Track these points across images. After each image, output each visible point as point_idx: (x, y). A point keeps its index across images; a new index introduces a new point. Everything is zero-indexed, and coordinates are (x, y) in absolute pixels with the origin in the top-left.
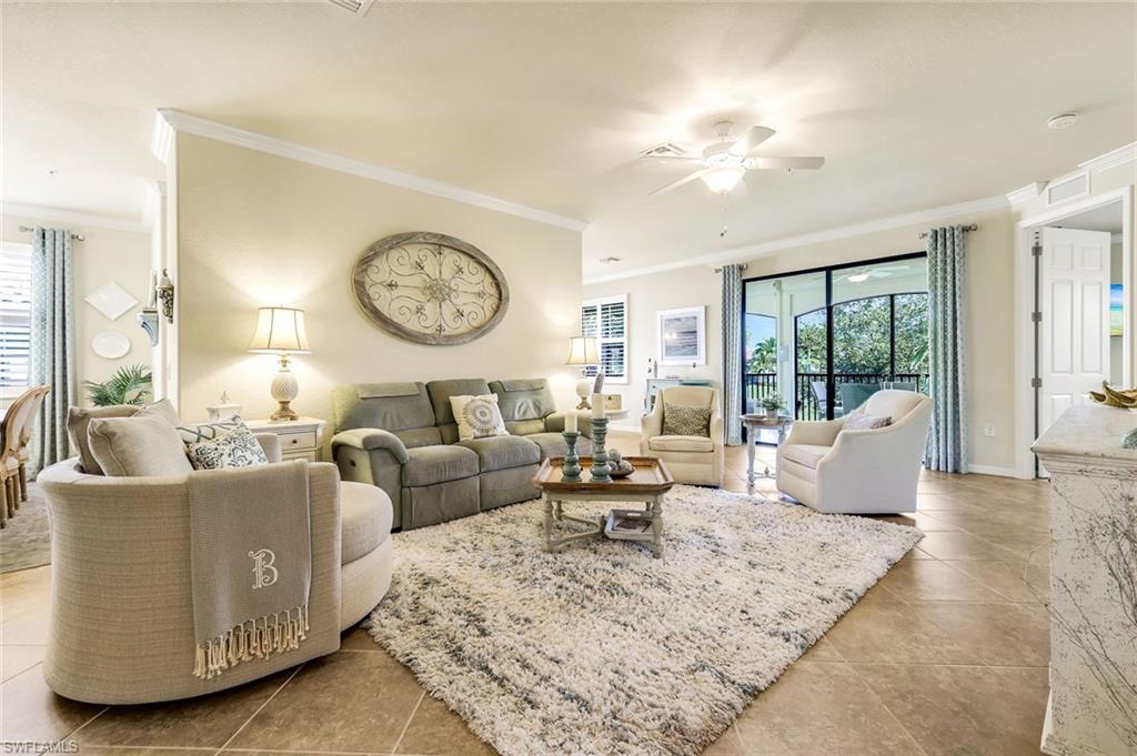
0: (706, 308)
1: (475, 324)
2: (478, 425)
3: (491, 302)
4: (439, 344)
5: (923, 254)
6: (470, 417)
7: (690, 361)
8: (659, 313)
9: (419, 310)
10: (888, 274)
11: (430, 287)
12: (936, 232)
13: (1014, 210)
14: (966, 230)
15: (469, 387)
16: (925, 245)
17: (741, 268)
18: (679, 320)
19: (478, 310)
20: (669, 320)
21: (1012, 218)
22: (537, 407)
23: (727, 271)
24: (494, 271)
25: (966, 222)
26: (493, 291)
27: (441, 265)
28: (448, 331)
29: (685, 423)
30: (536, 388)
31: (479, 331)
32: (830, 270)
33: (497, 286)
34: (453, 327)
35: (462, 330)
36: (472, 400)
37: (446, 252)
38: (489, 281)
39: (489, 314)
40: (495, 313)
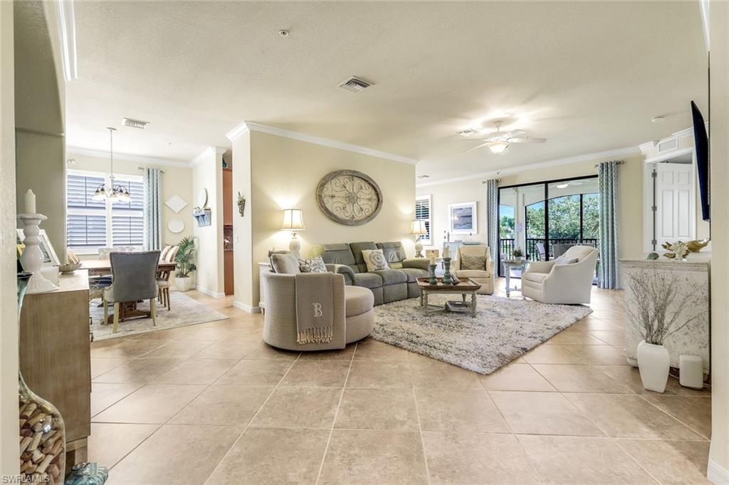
0: (477, 203)
1: (368, 214)
2: (377, 264)
3: (375, 203)
4: (353, 225)
5: (596, 176)
6: (372, 260)
7: (468, 232)
9: (344, 208)
11: (349, 197)
12: (603, 164)
13: (643, 153)
14: (618, 163)
15: (368, 246)
16: (597, 171)
17: (498, 181)
18: (461, 209)
19: (368, 207)
20: (456, 209)
21: (642, 158)
22: (398, 256)
23: (489, 183)
24: (376, 188)
25: (618, 159)
26: (375, 197)
27: (353, 186)
28: (357, 218)
29: (473, 264)
30: (397, 246)
31: (369, 218)
32: (546, 183)
33: (377, 195)
34: (359, 216)
35: (363, 217)
36: (373, 252)
37: (356, 178)
38: (373, 192)
39: (374, 210)
40: (376, 208)
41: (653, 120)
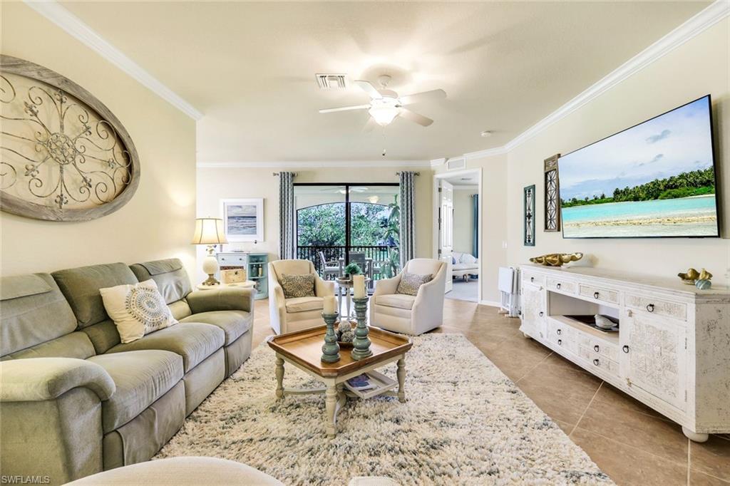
0: (264, 200)
1: (103, 197)
3: (120, 174)
5: (397, 185)
6: (137, 310)
7: (251, 238)
8: (222, 201)
9: (29, 171)
10: (362, 191)
11: (47, 143)
12: (403, 174)
13: (432, 169)
14: (416, 174)
16: (398, 180)
17: (293, 175)
18: (240, 207)
20: (232, 207)
21: (432, 173)
22: (179, 288)
23: (283, 176)
24: (126, 140)
25: (416, 170)
27: (62, 117)
28: (72, 204)
29: (300, 288)
30: (174, 268)
31: (108, 205)
32: (347, 185)
33: (128, 157)
34: (78, 199)
35: (88, 203)
36: (133, 291)
37: (69, 102)
38: (118, 149)
39: (119, 188)
40: (125, 187)
41: (483, 134)
